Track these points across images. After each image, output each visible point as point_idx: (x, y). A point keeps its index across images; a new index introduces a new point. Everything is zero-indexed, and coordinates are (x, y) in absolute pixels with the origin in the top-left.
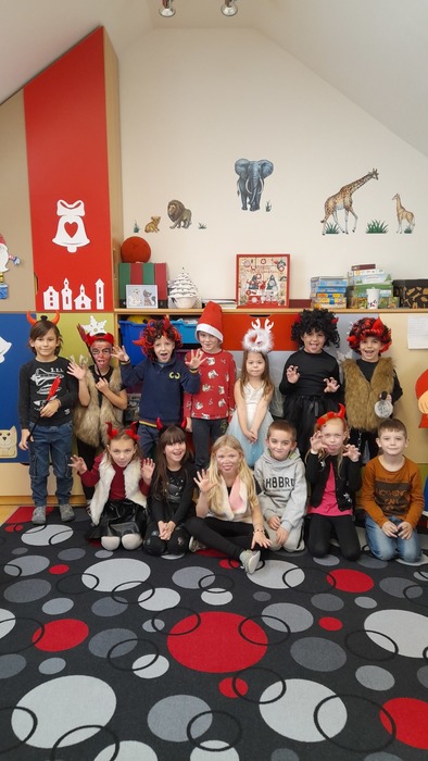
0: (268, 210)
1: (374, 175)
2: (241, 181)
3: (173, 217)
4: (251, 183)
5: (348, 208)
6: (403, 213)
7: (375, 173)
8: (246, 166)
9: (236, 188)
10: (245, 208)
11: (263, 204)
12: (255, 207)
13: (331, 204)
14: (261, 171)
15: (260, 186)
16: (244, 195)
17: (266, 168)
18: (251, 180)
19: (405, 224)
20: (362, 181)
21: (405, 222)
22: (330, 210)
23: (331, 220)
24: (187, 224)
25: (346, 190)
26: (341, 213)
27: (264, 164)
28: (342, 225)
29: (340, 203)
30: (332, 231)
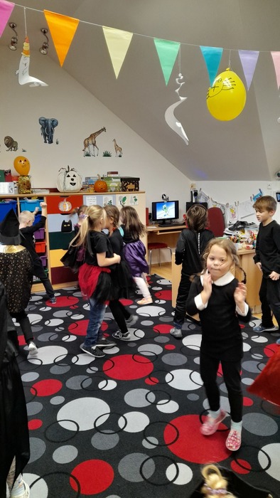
0: (57, 143)
1: (104, 129)
2: (43, 128)
3: (7, 145)
4: (48, 129)
5: (94, 145)
6: (118, 148)
7: (104, 128)
8: (45, 121)
9: (40, 132)
10: (46, 142)
11: (54, 140)
12: (51, 142)
13: (86, 142)
14: (52, 124)
15: (52, 131)
16: (45, 136)
17: (55, 123)
18: (48, 128)
19: (119, 153)
20: (99, 132)
21: (118, 151)
22: (86, 145)
23: (87, 150)
24: (16, 149)
25: (93, 136)
26: (91, 146)
27: (53, 121)
28: (92, 153)
29: (90, 142)
30: (88, 155)
